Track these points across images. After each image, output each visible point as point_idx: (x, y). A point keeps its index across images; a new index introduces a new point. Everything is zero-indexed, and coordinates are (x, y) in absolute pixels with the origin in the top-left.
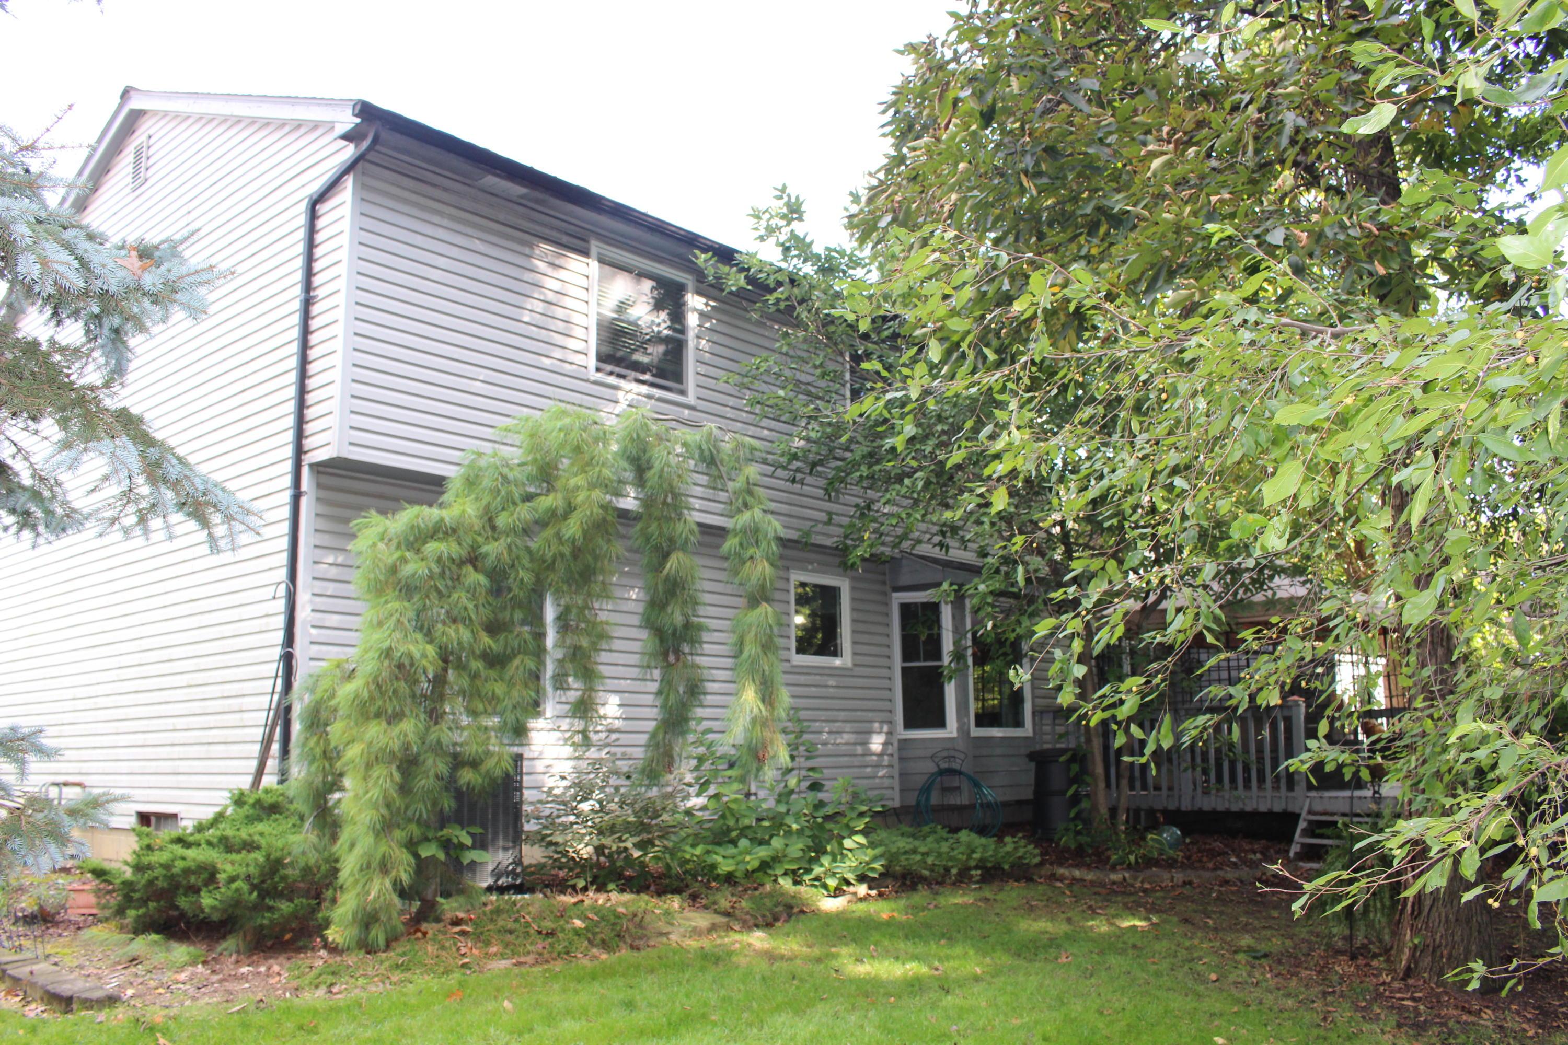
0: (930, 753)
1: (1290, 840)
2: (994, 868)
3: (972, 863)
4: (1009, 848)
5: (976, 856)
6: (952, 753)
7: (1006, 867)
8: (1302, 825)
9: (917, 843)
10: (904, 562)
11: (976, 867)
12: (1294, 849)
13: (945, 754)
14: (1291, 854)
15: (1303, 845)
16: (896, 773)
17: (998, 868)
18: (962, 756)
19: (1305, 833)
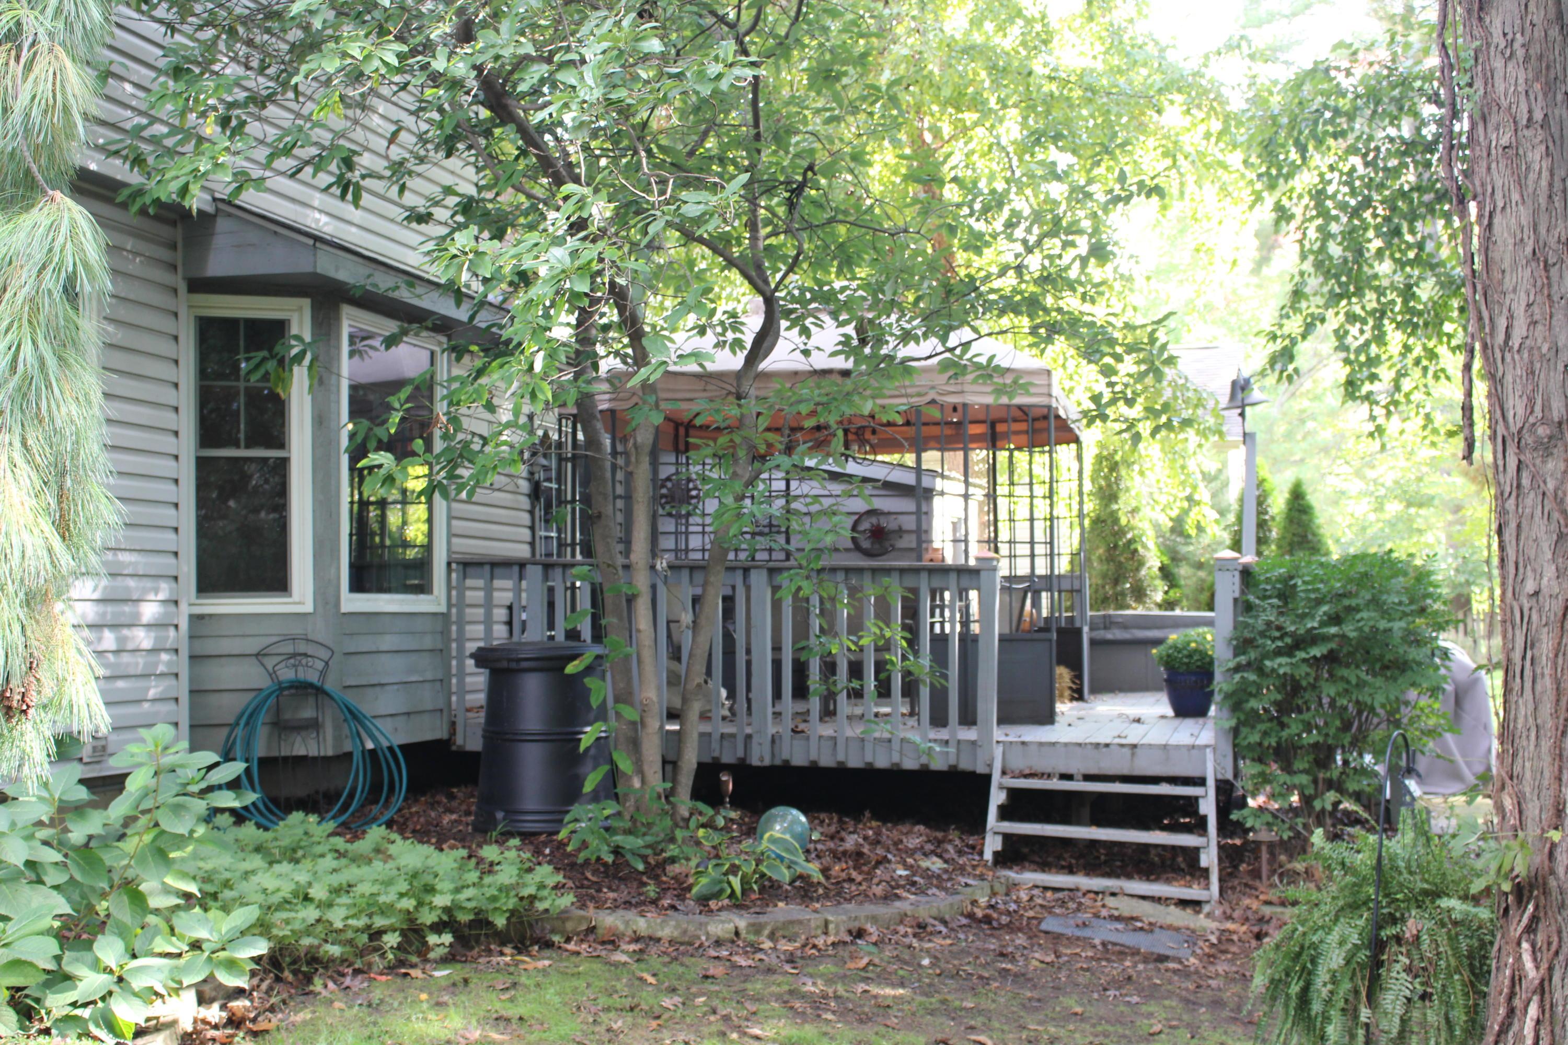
0: (253, 646)
1: (978, 825)
2: (472, 924)
3: (428, 918)
4: (507, 875)
5: (441, 901)
6: (302, 648)
7: (500, 922)
8: (997, 798)
9: (301, 876)
10: (222, 224)
11: (438, 928)
12: (992, 845)
13: (289, 648)
14: (988, 856)
15: (1008, 838)
16: (182, 689)
17: (481, 922)
18: (324, 654)
19: (1006, 813)
